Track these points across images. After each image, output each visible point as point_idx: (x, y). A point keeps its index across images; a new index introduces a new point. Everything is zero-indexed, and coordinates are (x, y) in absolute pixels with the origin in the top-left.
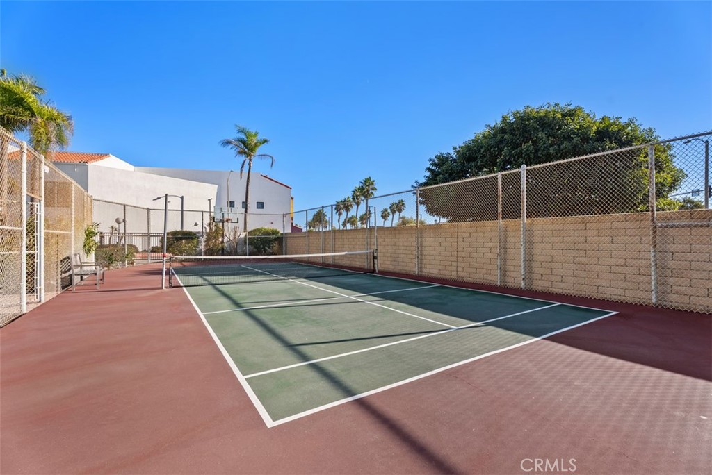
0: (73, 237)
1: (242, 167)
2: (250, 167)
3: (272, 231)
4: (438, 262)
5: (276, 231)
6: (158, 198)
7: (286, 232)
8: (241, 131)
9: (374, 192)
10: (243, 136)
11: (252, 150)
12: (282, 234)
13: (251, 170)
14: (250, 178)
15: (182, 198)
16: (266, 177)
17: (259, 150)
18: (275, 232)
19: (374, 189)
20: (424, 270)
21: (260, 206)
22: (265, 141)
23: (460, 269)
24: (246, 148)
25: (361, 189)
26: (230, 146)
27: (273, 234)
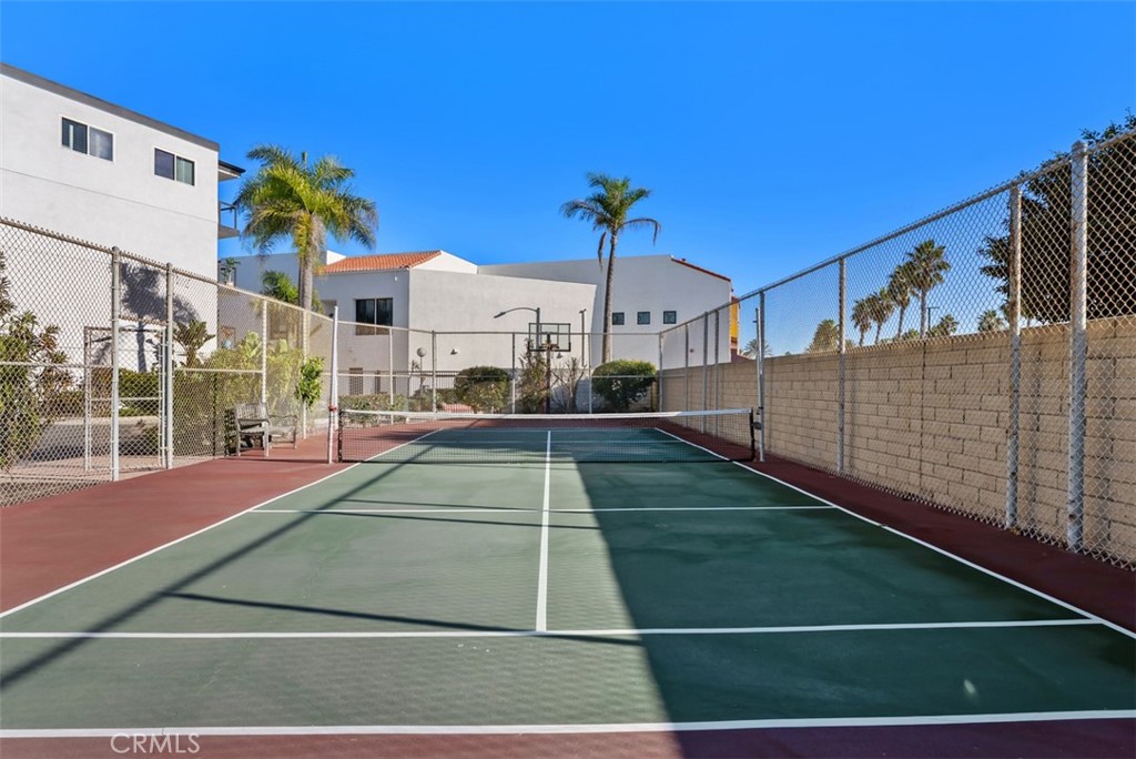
0: (264, 378)
1: (600, 248)
2: (613, 246)
3: (640, 365)
4: (882, 445)
5: (648, 365)
6: (502, 314)
7: (664, 368)
8: (596, 182)
9: (942, 273)
10: (600, 190)
11: (616, 213)
12: (658, 372)
13: (615, 252)
14: (614, 267)
15: (538, 311)
16: (682, 263)
17: (631, 213)
18: (646, 368)
19: (943, 266)
20: (857, 463)
21: (670, 317)
22: (641, 194)
23: (927, 468)
24: (608, 211)
25: (910, 267)
26: (579, 212)
27: (640, 372)
